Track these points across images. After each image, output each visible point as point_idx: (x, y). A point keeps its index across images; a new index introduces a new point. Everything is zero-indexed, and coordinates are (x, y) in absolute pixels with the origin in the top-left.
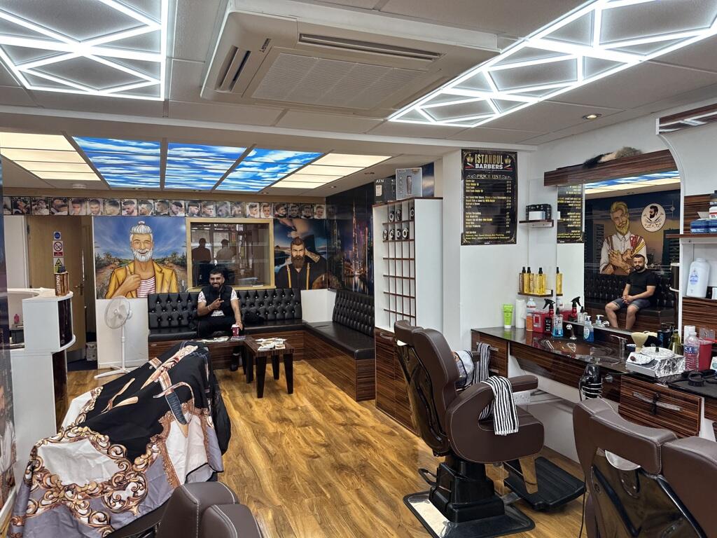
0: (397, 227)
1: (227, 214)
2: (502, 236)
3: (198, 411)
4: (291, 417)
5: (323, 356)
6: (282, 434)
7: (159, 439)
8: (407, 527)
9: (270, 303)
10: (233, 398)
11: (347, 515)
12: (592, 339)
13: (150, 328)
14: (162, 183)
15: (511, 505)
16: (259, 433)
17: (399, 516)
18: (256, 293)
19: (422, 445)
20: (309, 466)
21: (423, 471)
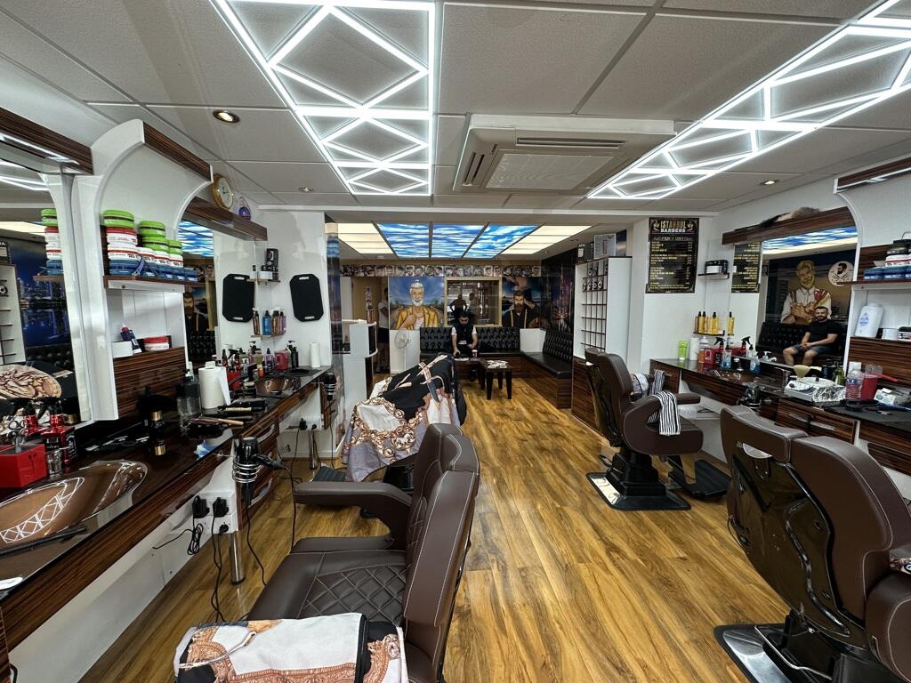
0: (594, 280)
1: (471, 275)
2: (682, 287)
3: (446, 395)
4: (509, 414)
5: (535, 377)
6: (502, 424)
7: (423, 410)
8: (587, 493)
9: (498, 337)
10: (471, 398)
11: (543, 480)
12: (757, 371)
13: (421, 349)
14: (430, 254)
15: (672, 491)
16: (487, 421)
17: (582, 485)
18: (488, 330)
19: (605, 442)
20: (520, 446)
21: (601, 457)
